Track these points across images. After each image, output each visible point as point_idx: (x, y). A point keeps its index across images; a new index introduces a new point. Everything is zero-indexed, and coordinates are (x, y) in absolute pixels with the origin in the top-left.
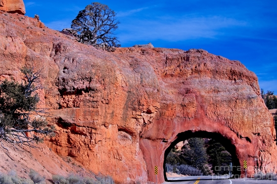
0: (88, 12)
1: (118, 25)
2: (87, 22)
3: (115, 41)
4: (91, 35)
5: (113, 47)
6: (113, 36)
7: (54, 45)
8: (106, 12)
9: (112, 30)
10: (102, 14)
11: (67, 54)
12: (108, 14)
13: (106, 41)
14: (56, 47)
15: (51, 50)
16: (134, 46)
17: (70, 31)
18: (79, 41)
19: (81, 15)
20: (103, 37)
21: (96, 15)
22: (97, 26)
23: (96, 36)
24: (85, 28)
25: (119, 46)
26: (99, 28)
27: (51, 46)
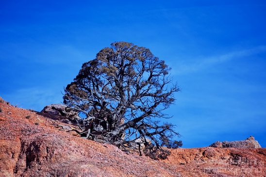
0: (103, 64)
1: (175, 95)
2: (100, 89)
3: (167, 133)
4: (110, 120)
5: (165, 148)
6: (162, 122)
7: (23, 144)
8: (147, 66)
9: (161, 106)
10: (136, 70)
11: (56, 166)
12: (151, 70)
13: (148, 135)
14: (29, 150)
15: (17, 155)
16: (213, 145)
17: (60, 110)
18: (84, 135)
19: (87, 72)
20: (139, 123)
21: (122, 72)
22: (126, 98)
23: (123, 121)
24: (96, 104)
25: (179, 144)
26: (130, 101)
27: (17, 148)
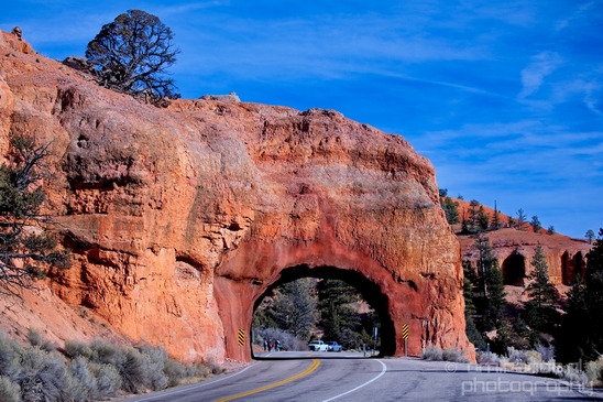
0: (120, 27)
1: (177, 56)
2: (117, 48)
3: (169, 87)
4: (123, 72)
5: (167, 99)
6: (166, 77)
7: (59, 91)
8: (156, 30)
9: (165, 64)
10: (147, 33)
11: (86, 111)
12: (159, 34)
13: (154, 87)
14: (64, 96)
15: (54, 100)
16: (203, 98)
17: (80, 62)
18: (101, 84)
19: (106, 32)
20: (146, 78)
21: (135, 34)
22: (137, 56)
23: (134, 75)
24: (113, 59)
25: (178, 96)
26: (141, 59)
27: (55, 94)
